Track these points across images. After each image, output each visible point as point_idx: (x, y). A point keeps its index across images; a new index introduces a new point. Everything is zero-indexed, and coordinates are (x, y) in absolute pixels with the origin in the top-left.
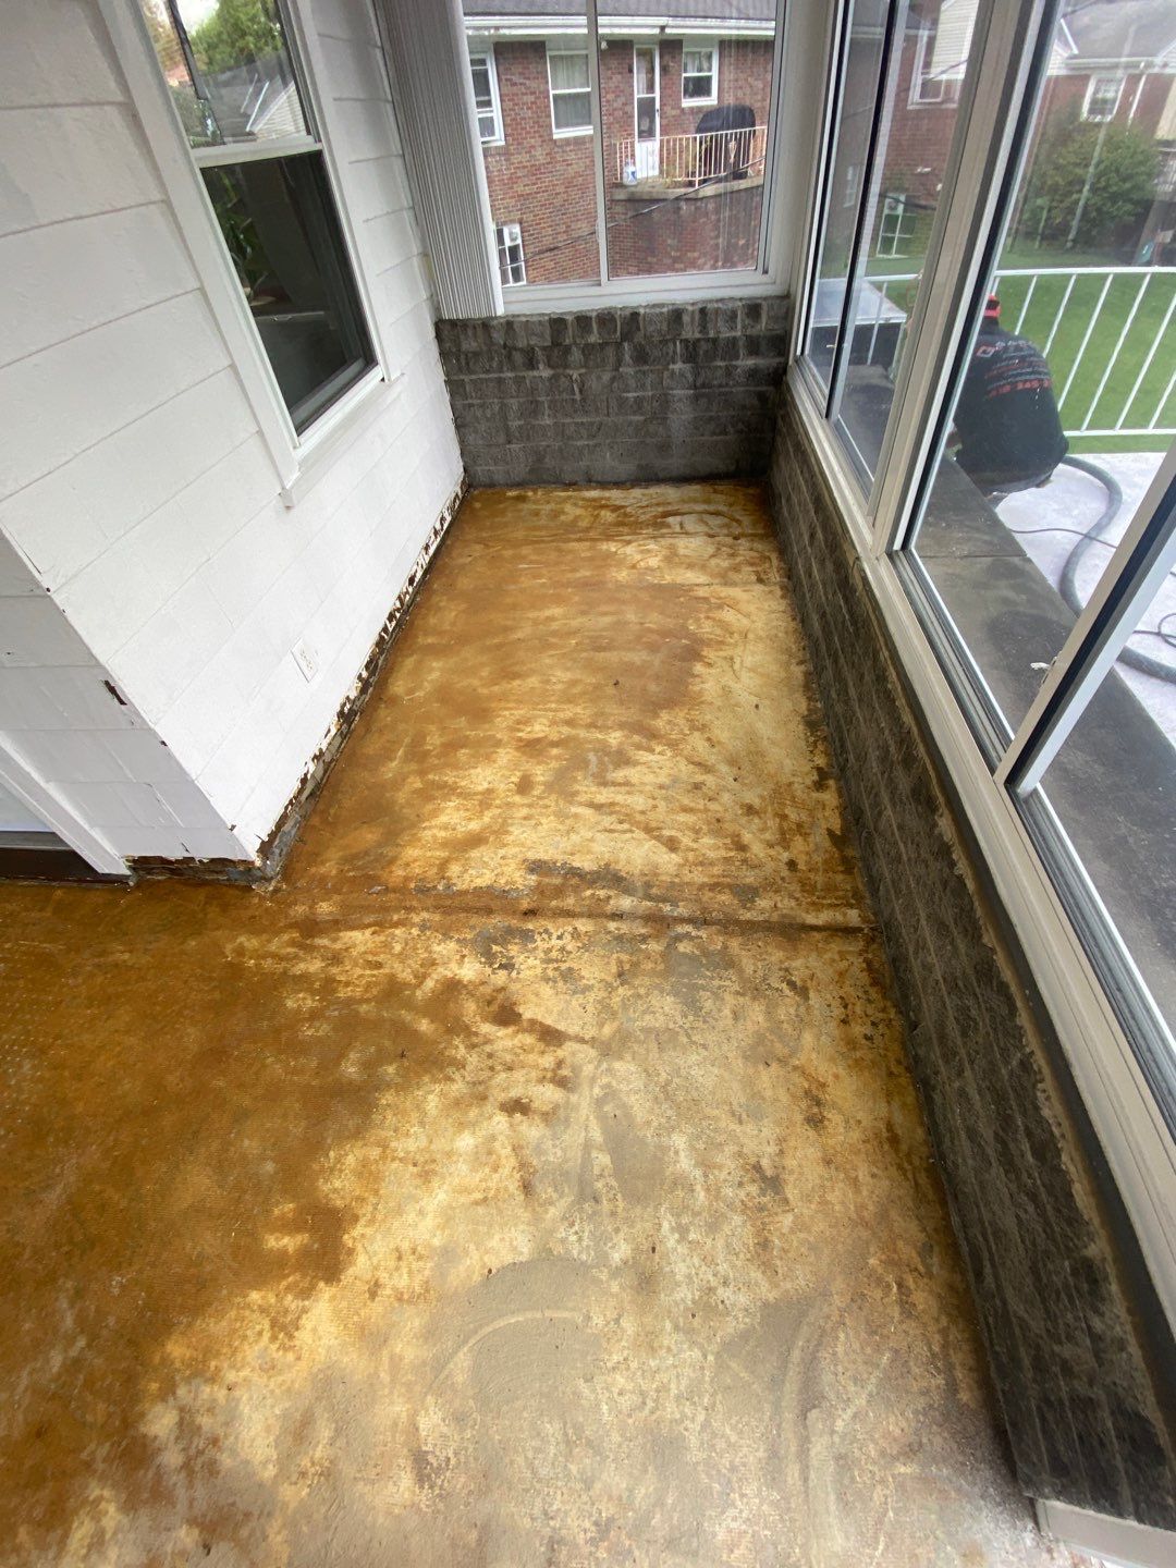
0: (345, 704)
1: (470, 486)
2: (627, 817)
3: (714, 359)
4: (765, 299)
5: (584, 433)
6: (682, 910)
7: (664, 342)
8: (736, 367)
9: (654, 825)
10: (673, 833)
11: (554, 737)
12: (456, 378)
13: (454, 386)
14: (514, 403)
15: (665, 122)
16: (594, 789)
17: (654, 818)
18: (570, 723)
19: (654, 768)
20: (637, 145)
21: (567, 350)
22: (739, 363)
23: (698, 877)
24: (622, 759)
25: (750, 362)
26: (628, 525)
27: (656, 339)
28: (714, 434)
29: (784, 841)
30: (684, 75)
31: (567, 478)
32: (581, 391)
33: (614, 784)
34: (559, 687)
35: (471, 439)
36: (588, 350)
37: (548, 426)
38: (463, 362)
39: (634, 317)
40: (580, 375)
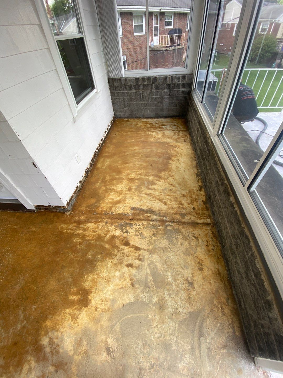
0: (86, 169)
1: (115, 118)
2: (154, 197)
3: (174, 89)
4: (187, 74)
5: (143, 105)
6: (168, 219)
7: (162, 84)
8: (179, 91)
9: (161, 199)
10: (165, 201)
11: (137, 178)
12: (113, 92)
13: (112, 94)
14: (126, 98)
15: (161, 32)
16: (146, 190)
17: (161, 197)
18: (140, 174)
19: (161, 185)
20: (154, 38)
21: (139, 86)
22: (180, 90)
23: (172, 211)
24: (153, 183)
25: (183, 89)
26: (153, 128)
27: (161, 83)
28: (174, 106)
29: (192, 203)
30: (165, 21)
31: (139, 116)
32: (142, 96)
33: (151, 189)
34: (138, 166)
35: (116, 106)
36: (144, 86)
37: (134, 104)
38: (114, 88)
39: (155, 78)
40: (142, 92)
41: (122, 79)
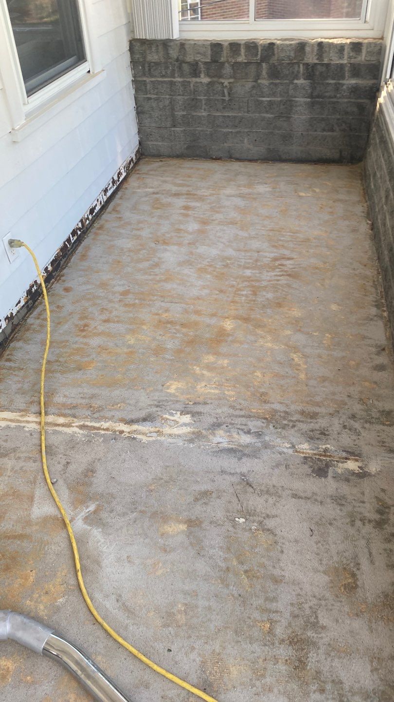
1: (142, 153)
3: (326, 78)
5: (230, 123)
7: (291, 64)
8: (343, 85)
11: (185, 320)
12: (140, 79)
13: (138, 85)
14: (180, 99)
21: (223, 64)
22: (344, 82)
25: (353, 81)
27: (286, 62)
28: (324, 130)
31: (214, 154)
32: (229, 94)
35: (147, 122)
36: (236, 66)
37: (203, 116)
38: (147, 69)
39: (271, 46)
40: (229, 83)
41: (172, 44)
